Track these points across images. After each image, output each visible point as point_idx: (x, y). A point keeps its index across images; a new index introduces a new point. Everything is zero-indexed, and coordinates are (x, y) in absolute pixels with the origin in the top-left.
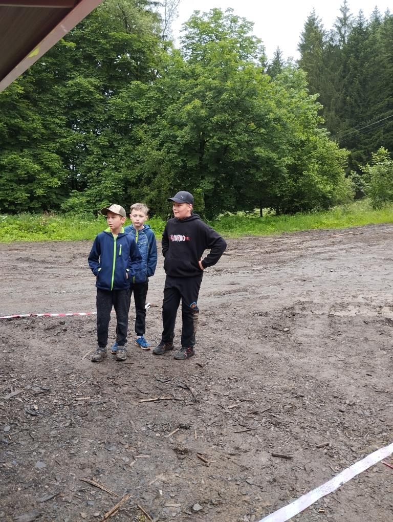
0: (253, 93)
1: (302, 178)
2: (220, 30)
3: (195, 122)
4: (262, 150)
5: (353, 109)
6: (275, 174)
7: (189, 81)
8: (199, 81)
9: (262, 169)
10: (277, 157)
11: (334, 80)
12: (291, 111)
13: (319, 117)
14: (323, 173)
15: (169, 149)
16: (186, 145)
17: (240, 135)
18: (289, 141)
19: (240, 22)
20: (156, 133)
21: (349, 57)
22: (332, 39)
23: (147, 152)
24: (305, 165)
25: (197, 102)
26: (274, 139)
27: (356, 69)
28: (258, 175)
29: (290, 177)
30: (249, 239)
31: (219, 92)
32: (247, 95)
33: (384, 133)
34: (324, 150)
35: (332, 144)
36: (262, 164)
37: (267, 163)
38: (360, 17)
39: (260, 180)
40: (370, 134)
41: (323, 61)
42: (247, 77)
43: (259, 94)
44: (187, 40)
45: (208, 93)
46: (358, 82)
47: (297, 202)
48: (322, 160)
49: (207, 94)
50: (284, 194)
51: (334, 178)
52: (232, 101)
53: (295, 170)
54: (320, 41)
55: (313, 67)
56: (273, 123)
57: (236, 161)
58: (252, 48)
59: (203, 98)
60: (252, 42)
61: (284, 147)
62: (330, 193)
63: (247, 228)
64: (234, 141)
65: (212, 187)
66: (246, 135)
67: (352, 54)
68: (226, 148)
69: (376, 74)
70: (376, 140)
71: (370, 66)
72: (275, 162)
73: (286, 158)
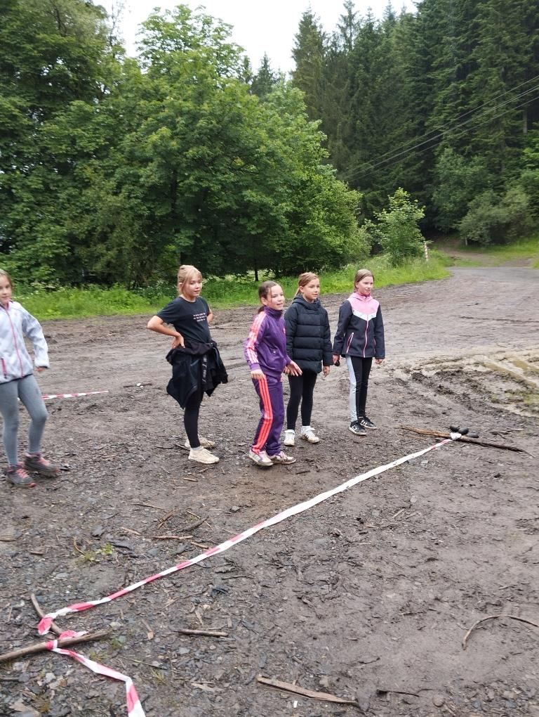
0: (237, 119)
1: (306, 229)
2: (190, 34)
3: (163, 157)
4: (254, 194)
5: (365, 137)
6: (271, 224)
7: (153, 103)
8: (165, 102)
9: (255, 218)
10: (272, 202)
11: (340, 98)
12: (288, 143)
13: (322, 150)
14: (331, 222)
15: (130, 193)
16: (153, 188)
17: (226, 173)
18: (286, 182)
19: (215, 25)
20: (109, 171)
21: (357, 69)
22: (334, 44)
23: (99, 198)
24: (308, 212)
25: (165, 131)
26: (268, 179)
27: (366, 84)
28: (250, 226)
29: (291, 228)
30: (245, 310)
31: (194, 117)
32: (231, 122)
33: (404, 169)
34: (331, 193)
35: (340, 185)
36: (255, 212)
37: (261, 210)
38: (369, 16)
39: (253, 233)
40: (387, 171)
41: (325, 73)
42: (228, 99)
43: (245, 120)
44: (145, 46)
45: (180, 118)
46: (369, 102)
47: (301, 260)
48: (329, 205)
49: (177, 120)
50: (284, 250)
51: (344, 227)
52: (211, 130)
53: (296, 219)
54: (320, 46)
55: (311, 81)
56: (265, 159)
57: (222, 209)
58: (232, 58)
59: (173, 125)
60: (233, 52)
61: (281, 189)
62: (341, 247)
63: (240, 296)
64: (217, 182)
65: (191, 242)
66: (232, 174)
67: (360, 65)
68: (206, 192)
69: (392, 91)
70: (395, 177)
71: (384, 81)
72: (271, 209)
73: (284, 204)
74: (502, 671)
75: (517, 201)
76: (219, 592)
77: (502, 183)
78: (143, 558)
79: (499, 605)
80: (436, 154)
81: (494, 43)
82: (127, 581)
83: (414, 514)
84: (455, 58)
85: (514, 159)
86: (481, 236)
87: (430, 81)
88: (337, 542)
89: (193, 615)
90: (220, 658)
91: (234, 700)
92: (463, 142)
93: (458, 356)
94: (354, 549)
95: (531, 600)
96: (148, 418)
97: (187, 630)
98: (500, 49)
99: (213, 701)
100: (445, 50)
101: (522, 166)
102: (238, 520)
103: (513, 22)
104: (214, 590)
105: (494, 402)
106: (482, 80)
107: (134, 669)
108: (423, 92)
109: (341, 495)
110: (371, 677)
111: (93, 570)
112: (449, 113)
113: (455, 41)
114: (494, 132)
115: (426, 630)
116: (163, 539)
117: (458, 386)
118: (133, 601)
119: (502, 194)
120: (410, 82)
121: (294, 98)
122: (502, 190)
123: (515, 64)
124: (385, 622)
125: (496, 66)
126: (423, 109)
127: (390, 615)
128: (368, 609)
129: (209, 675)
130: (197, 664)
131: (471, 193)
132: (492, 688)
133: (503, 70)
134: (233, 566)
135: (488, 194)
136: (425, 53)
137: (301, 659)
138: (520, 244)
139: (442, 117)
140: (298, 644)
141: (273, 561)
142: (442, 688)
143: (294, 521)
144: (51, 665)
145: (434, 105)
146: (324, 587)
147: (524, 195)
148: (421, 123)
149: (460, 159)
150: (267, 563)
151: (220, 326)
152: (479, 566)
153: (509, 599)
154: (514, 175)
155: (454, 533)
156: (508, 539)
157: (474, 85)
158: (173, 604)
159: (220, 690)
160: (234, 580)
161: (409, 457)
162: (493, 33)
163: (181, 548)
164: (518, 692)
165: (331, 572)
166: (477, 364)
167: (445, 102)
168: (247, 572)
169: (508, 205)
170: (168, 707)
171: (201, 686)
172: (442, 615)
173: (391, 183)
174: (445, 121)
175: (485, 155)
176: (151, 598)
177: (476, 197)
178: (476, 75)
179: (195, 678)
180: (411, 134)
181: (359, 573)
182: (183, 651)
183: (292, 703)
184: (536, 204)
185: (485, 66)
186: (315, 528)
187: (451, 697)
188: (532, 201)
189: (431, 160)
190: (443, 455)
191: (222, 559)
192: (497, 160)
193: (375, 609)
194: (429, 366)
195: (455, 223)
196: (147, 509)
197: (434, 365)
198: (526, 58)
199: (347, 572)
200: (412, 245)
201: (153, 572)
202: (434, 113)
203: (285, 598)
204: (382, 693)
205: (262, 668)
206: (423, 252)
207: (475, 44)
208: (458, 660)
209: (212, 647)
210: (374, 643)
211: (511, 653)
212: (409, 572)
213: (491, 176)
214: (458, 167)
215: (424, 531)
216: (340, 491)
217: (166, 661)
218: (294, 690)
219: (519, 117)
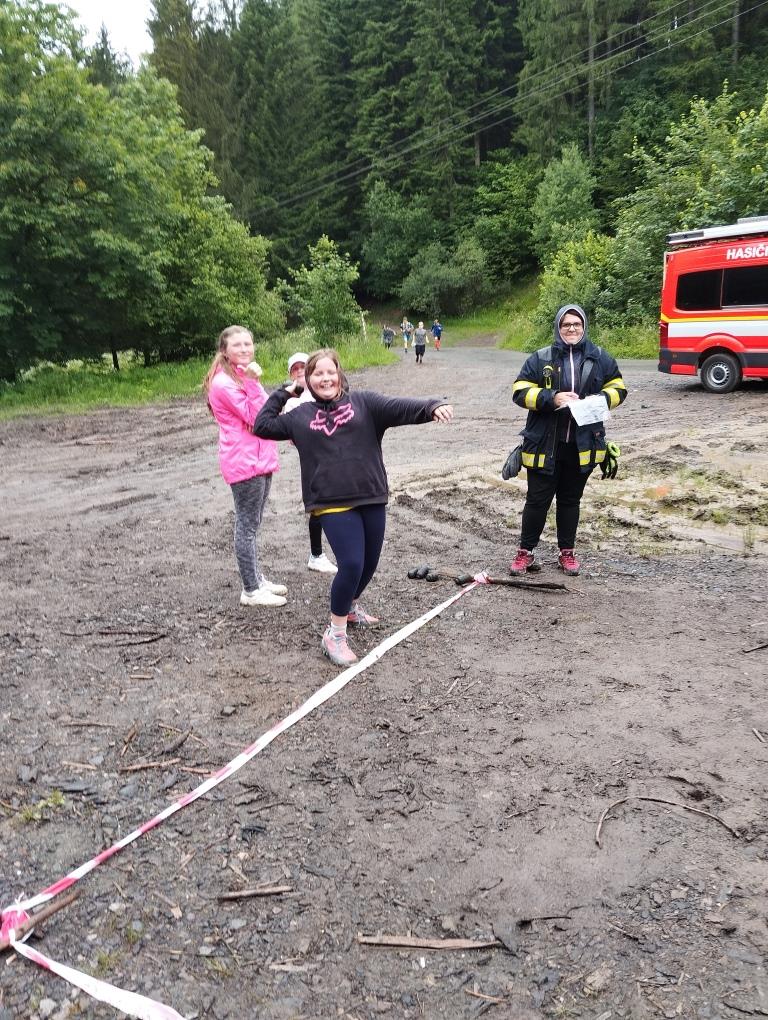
0: (76, 121)
1: (193, 291)
4: (110, 237)
5: (263, 159)
6: (138, 284)
9: (114, 274)
10: (139, 250)
11: (222, 99)
12: (156, 161)
13: (207, 174)
14: (229, 282)
17: (62, 203)
18: (158, 220)
21: (246, 57)
22: (210, 18)
24: (194, 266)
26: (130, 214)
27: (260, 80)
28: (105, 286)
29: (169, 289)
30: (111, 414)
32: (66, 124)
33: (321, 208)
34: (225, 239)
35: (239, 228)
36: (112, 264)
37: (122, 262)
39: (111, 296)
40: (298, 209)
41: (198, 58)
42: (62, 90)
46: (266, 107)
47: (187, 338)
48: (221, 255)
50: (161, 321)
51: (247, 290)
52: (36, 135)
53: (177, 275)
54: (189, 17)
55: (178, 70)
56: (123, 183)
57: (57, 258)
60: (61, 16)
61: (151, 231)
63: (96, 393)
64: (49, 217)
65: (9, 311)
66: (73, 205)
67: (251, 52)
68: (30, 231)
69: (297, 93)
70: (309, 219)
71: (285, 78)
72: (138, 261)
73: (158, 254)
74: (655, 867)
75: (472, 258)
76: (254, 831)
77: (452, 233)
78: (116, 802)
79: (621, 785)
80: (363, 188)
81: (436, 36)
82: (107, 840)
83: (472, 684)
84: (384, 54)
85: (465, 200)
86: (428, 305)
87: (349, 83)
88: (389, 736)
89: (229, 871)
90: (293, 923)
91: (339, 975)
92: (399, 174)
93: (445, 468)
94: (414, 741)
95: (655, 773)
96: (31, 591)
97: (232, 894)
98: (443, 47)
99: (309, 984)
100: (369, 40)
101: (476, 212)
102: (240, 725)
103: (458, 9)
104: (244, 830)
105: (509, 527)
106: (420, 88)
107: (176, 965)
108: (342, 99)
109: (371, 671)
110: (500, 905)
111: (44, 832)
112: (378, 131)
113: (382, 28)
114: (438, 162)
115: (545, 831)
116: (135, 771)
117: (460, 509)
118: (130, 868)
119: (452, 248)
120: (323, 83)
121: (162, 92)
122: (452, 242)
123: (463, 68)
124: (492, 831)
125: (438, 69)
126: (342, 123)
127: (495, 820)
128: (465, 817)
129: (288, 949)
130: (265, 937)
131: (412, 245)
132: (654, 890)
133: (448, 75)
134: (256, 790)
135: (435, 248)
136: (342, 43)
137: (404, 901)
138: (477, 316)
139: (369, 136)
140: (393, 881)
141: (313, 775)
142: (595, 903)
143: (319, 715)
144: (42, 988)
145: (357, 120)
146: (397, 799)
147: (480, 249)
148: (341, 144)
149: (397, 198)
150: (305, 779)
151: (82, 441)
152: (578, 740)
153: (630, 775)
154: (466, 223)
155: (531, 702)
156: (597, 702)
157: (410, 94)
158: (191, 861)
159: (313, 966)
160: (268, 810)
161: (438, 610)
162: (433, 22)
163: (170, 780)
164: (686, 889)
165: (400, 777)
166: (473, 479)
167: (371, 115)
168: (281, 796)
169: (461, 264)
170: (250, 1006)
171: (284, 968)
172: (558, 809)
173: (304, 227)
174: (375, 145)
175: (429, 194)
176: (154, 859)
177: (419, 251)
178: (412, 80)
179: (270, 959)
180: (327, 158)
181: (436, 772)
182: (237, 924)
183: (417, 962)
184: (494, 262)
185: (423, 68)
186: (352, 720)
187: (611, 911)
188: (491, 258)
189: (356, 198)
190: (477, 603)
191: (237, 786)
192: (445, 201)
193: (474, 817)
194: (413, 485)
195: (394, 286)
196: (91, 730)
197: (419, 483)
198: (477, 61)
199: (420, 774)
200: (345, 317)
201: (140, 821)
202: (358, 130)
203: (350, 823)
204: (524, 924)
205: (358, 924)
206: (360, 328)
207: (409, 35)
208: (599, 862)
209: (276, 910)
210: (488, 862)
211: (658, 843)
212: (495, 760)
213: (437, 223)
214: (394, 208)
215: (495, 704)
216: (368, 665)
217: (217, 944)
218: (414, 944)
219: (470, 143)
